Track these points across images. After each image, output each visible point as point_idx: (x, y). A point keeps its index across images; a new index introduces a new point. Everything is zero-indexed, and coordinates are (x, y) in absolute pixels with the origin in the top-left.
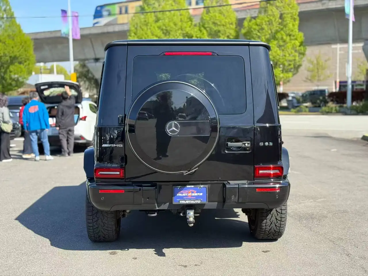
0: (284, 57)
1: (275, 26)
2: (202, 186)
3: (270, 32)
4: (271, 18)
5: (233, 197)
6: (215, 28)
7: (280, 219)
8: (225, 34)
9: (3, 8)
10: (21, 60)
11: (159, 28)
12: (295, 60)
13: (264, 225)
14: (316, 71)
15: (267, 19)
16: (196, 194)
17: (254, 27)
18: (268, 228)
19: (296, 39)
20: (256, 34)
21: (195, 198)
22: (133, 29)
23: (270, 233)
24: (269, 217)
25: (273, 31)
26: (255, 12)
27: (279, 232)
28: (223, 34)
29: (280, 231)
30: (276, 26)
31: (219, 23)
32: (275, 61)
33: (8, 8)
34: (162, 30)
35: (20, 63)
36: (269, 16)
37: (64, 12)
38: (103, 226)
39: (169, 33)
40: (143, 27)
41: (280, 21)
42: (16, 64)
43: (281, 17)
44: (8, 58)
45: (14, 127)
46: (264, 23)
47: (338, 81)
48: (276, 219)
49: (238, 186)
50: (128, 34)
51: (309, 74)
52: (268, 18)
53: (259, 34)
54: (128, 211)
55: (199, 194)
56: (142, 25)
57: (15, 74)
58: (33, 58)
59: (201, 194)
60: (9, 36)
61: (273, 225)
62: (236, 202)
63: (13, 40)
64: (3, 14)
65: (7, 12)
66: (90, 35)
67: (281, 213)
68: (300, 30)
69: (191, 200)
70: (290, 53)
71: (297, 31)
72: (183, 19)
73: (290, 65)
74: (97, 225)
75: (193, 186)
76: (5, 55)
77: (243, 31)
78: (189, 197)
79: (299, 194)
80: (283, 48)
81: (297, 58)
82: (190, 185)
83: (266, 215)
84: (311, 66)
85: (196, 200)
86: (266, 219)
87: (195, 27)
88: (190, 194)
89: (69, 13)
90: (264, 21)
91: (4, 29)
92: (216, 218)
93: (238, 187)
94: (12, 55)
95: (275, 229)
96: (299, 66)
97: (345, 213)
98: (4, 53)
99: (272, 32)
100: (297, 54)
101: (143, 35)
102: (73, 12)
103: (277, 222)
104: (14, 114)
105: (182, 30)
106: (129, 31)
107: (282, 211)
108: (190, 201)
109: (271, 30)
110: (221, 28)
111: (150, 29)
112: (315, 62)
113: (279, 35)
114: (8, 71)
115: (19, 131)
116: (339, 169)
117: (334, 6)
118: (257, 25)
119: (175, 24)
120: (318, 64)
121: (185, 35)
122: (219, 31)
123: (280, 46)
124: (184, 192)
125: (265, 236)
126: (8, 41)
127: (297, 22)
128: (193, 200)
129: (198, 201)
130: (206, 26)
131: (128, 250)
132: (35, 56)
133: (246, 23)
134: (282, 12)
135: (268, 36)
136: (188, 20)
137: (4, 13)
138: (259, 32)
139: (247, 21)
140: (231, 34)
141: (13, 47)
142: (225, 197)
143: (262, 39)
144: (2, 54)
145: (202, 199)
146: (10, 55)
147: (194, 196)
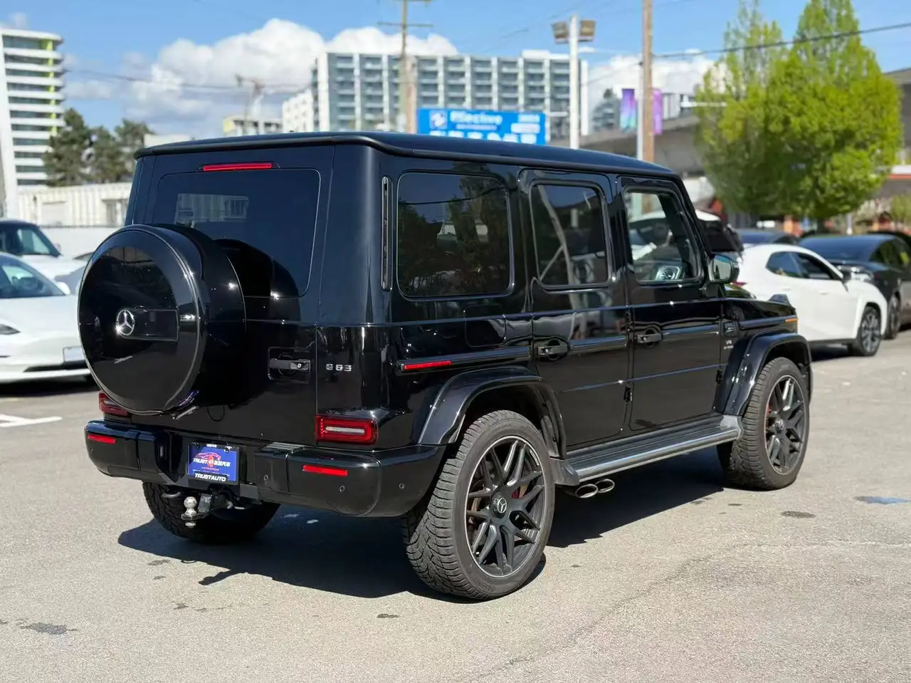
2: (230, 448)
5: (266, 478)
7: (435, 548)
10: (860, 139)
18: (422, 566)
21: (217, 472)
24: (414, 539)
27: (450, 580)
29: (450, 578)
42: (849, 149)
44: (829, 136)
48: (429, 547)
55: (224, 463)
59: (228, 464)
60: (838, 82)
61: (428, 560)
69: (213, 475)
75: (215, 446)
76: (823, 130)
78: (209, 467)
82: (212, 443)
85: (219, 475)
86: (411, 544)
88: (211, 462)
94: (840, 127)
95: (436, 571)
98: (820, 124)
103: (433, 555)
108: (210, 476)
114: (828, 166)
124: (204, 455)
126: (832, 95)
128: (215, 475)
129: (222, 478)
131: (195, 562)
141: (842, 109)
144: (816, 128)
145: (228, 475)
146: (835, 128)
147: (217, 467)
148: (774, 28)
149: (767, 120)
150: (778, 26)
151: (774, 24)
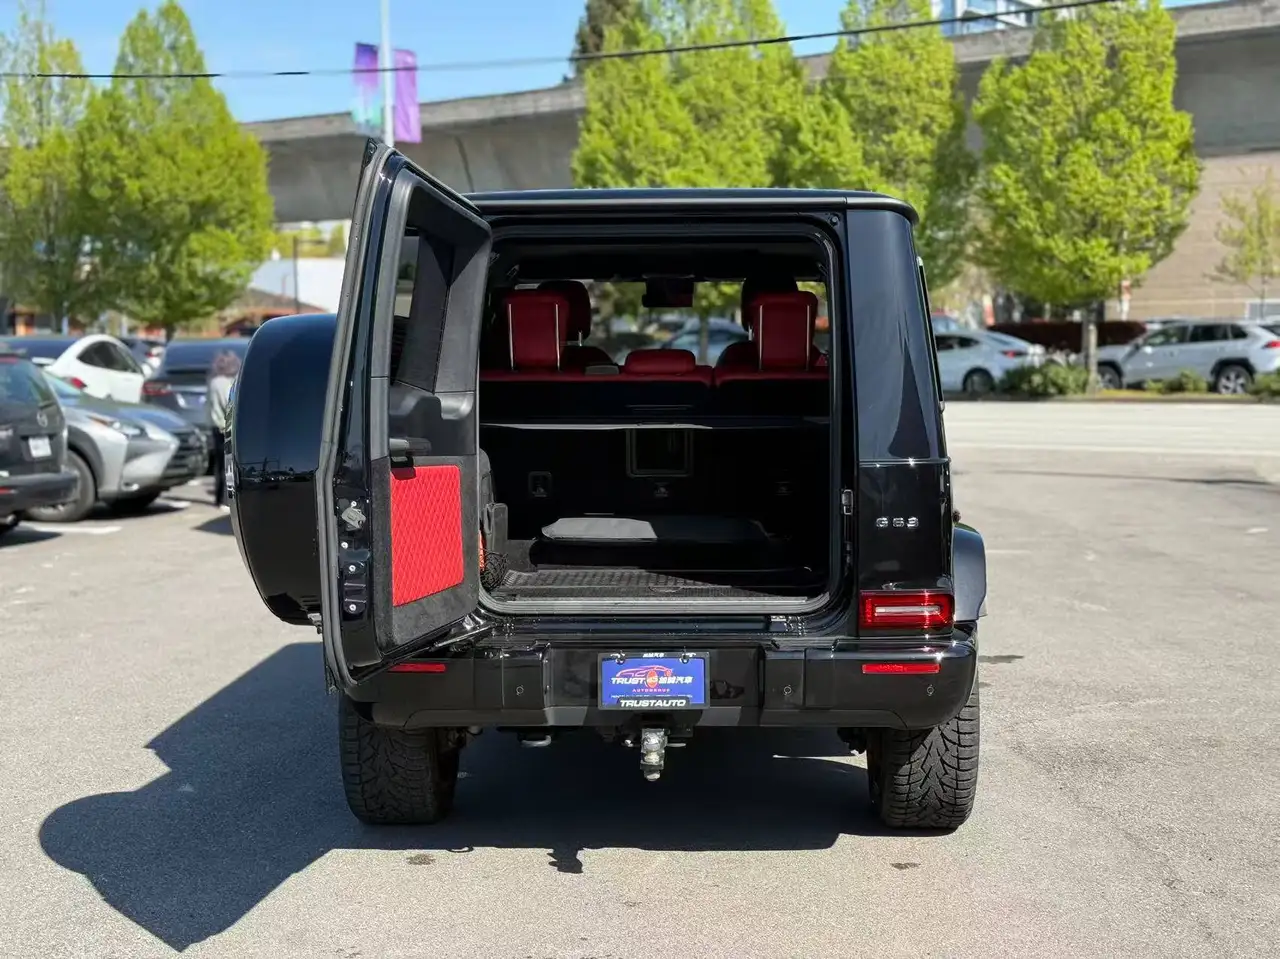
0: (1121, 198)
1: (1089, 93)
2: (691, 655)
3: (1071, 111)
4: (1077, 62)
5: (788, 690)
6: (882, 100)
7: (954, 763)
8: (916, 117)
9: (168, 40)
10: (223, 215)
11: (684, 102)
12: (1158, 208)
13: (904, 780)
14: (1255, 240)
15: (1063, 68)
16: (672, 680)
17: (1017, 93)
18: (918, 791)
19: (1164, 136)
20: (1024, 120)
21: (667, 693)
22: (596, 106)
23: (925, 808)
24: (919, 754)
25: (1083, 109)
26: (1024, 40)
27: (956, 804)
28: (906, 121)
29: (958, 801)
30: (1092, 90)
31: (893, 83)
32: (1091, 212)
33: (184, 39)
34: (694, 108)
35: (223, 224)
36: (1068, 58)
37: (368, 51)
38: (394, 775)
39: (719, 120)
40: (629, 102)
41: (1108, 72)
42: (211, 228)
43: (1113, 57)
44: (184, 209)
45: (185, 445)
46: (1051, 82)
48: (943, 762)
49: (802, 656)
50: (581, 124)
51: (1231, 252)
52: (1065, 62)
53: (1030, 118)
54: (474, 730)
55: (681, 679)
56: (625, 95)
57: (205, 260)
58: (265, 208)
59: (689, 680)
60: (187, 133)
61: (933, 782)
62: (796, 707)
63: (201, 146)
64: (167, 61)
65: (181, 52)
66: (457, 126)
67: (960, 745)
68: (1179, 104)
69: (657, 699)
70: (1141, 183)
71: (1170, 107)
72: (766, 69)
73: (1142, 226)
74: (374, 770)
75: (662, 655)
76: (174, 199)
77: (980, 108)
78: (649, 688)
79: (1081, 680)
80: (1117, 168)
81: (1167, 203)
82: (654, 652)
83: (909, 750)
84: (1237, 226)
85: (671, 698)
86: (910, 763)
87: (809, 98)
88: (652, 680)
89: (386, 60)
90: (1049, 75)
91: (169, 109)
92: (776, 756)
93: (805, 660)
94: (199, 197)
95: (941, 794)
96: (1177, 229)
97: (1212, 746)
98: (170, 191)
99: (1078, 113)
100: (1167, 189)
101: (629, 127)
102: (398, 51)
103: (946, 773)
104: (191, 398)
105: (764, 107)
106: (584, 112)
107: (962, 736)
108: (653, 702)
109: (1075, 104)
110: (902, 101)
111: (653, 106)
112: (1252, 210)
113: (1102, 123)
114: (184, 249)
115: (200, 458)
116: (1253, 597)
118: (1027, 87)
119: (740, 90)
120: (1262, 214)
121: (773, 123)
122: (893, 111)
123: (1106, 163)
124: (635, 672)
125: (909, 816)
126: (184, 152)
127: (1169, 77)
128: (662, 699)
129: (679, 701)
130: (848, 90)
131: (471, 849)
132: (272, 199)
133: (988, 82)
134: (1116, 43)
135: (1062, 127)
136: (787, 72)
137: (172, 57)
138: (1031, 111)
139: (992, 73)
140: (932, 119)
141: (199, 173)
142: (762, 689)
143: (1043, 134)
144: (165, 196)
145: (690, 696)
146: (190, 199)
147: (666, 686)
148: (71, 48)
149: (86, 178)
150: (77, 47)
151: (69, 42)
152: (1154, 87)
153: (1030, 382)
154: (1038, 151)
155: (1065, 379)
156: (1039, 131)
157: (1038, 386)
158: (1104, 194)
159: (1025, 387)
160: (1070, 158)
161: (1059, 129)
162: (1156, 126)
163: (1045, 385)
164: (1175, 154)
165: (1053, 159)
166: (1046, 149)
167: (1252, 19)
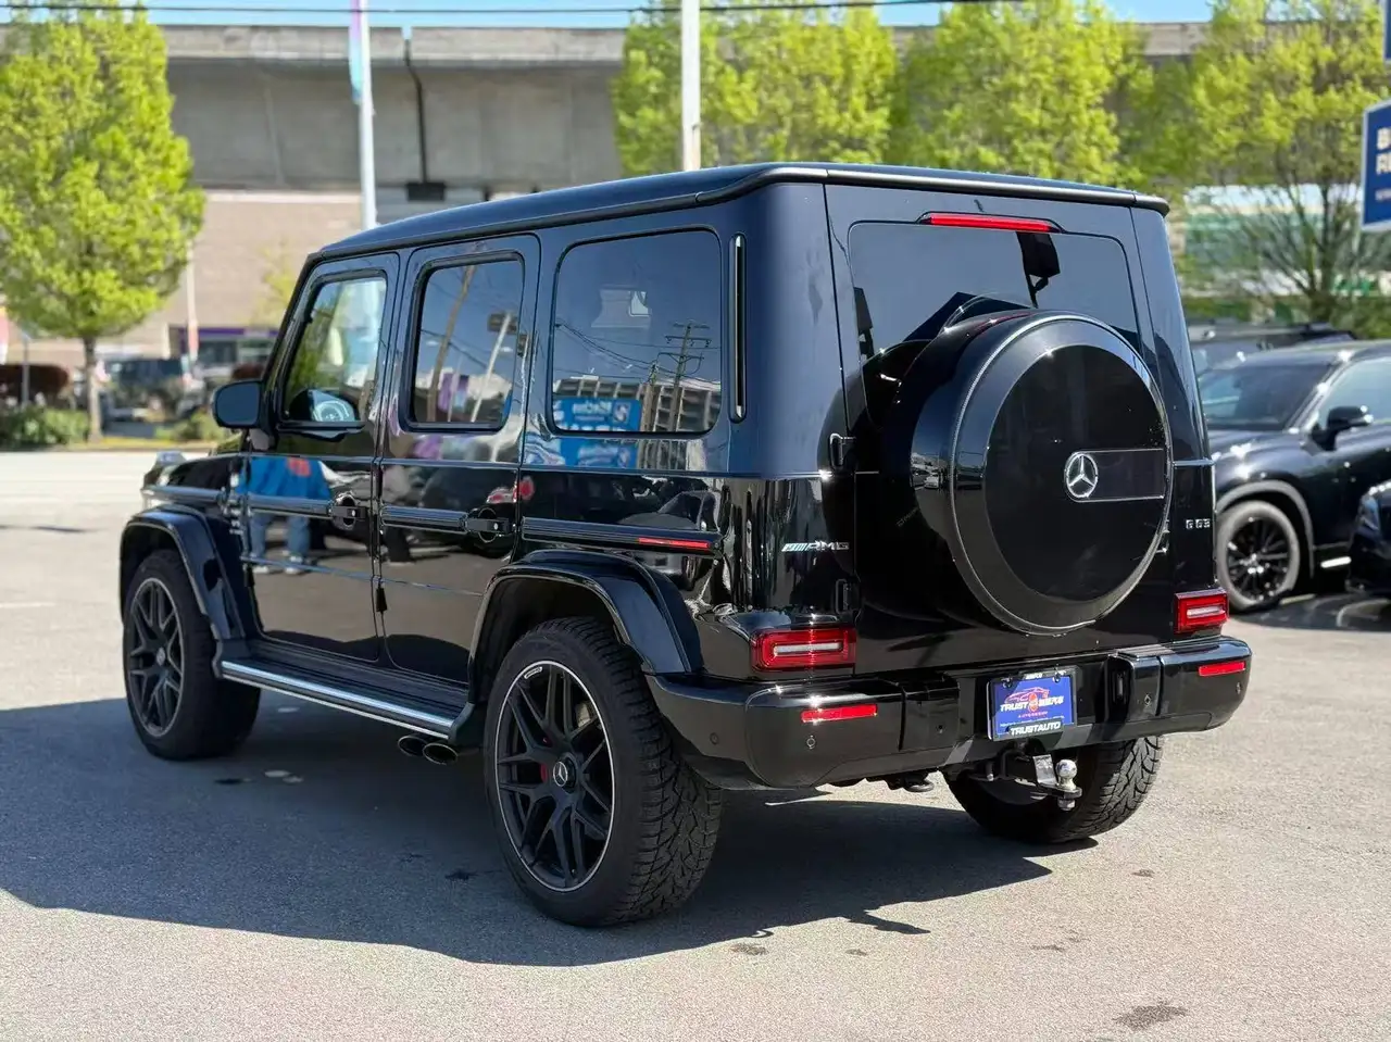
0: (129, 228)
1: (83, 106)
2: (1062, 672)
3: (65, 124)
4: (66, 70)
5: (1147, 701)
12: (168, 241)
15: (50, 77)
19: (166, 163)
20: (11, 131)
21: (1046, 715)
25: (78, 125)
30: (87, 107)
36: (56, 65)
41: (100, 85)
43: (105, 71)
46: (41, 90)
47: (193, 327)
52: (53, 69)
53: (19, 129)
55: (1055, 699)
59: (1060, 700)
68: (177, 129)
69: (1039, 723)
71: (169, 131)
75: (1040, 675)
78: (1032, 712)
80: (120, 192)
81: (176, 235)
82: (1033, 672)
85: (1049, 721)
88: (1034, 703)
90: (36, 82)
96: (181, 264)
99: (71, 127)
100: (175, 220)
108: (1035, 727)
109: (68, 118)
113: (102, 141)
117: (270, 54)
118: (11, 93)
124: (1019, 696)
127: (166, 100)
128: (1042, 723)
129: (1055, 723)
134: (108, 55)
135: (57, 143)
138: (19, 120)
143: (36, 147)
145: (1062, 717)
147: (1044, 708)
152: (153, 108)
153: (23, 430)
154: (31, 166)
155: (65, 427)
156: (30, 145)
157: (34, 435)
158: (112, 221)
159: (18, 436)
160: (69, 179)
161: (54, 144)
162: (158, 150)
163: (42, 433)
164: (179, 183)
165: (49, 177)
166: (40, 164)
167: (215, 47)
